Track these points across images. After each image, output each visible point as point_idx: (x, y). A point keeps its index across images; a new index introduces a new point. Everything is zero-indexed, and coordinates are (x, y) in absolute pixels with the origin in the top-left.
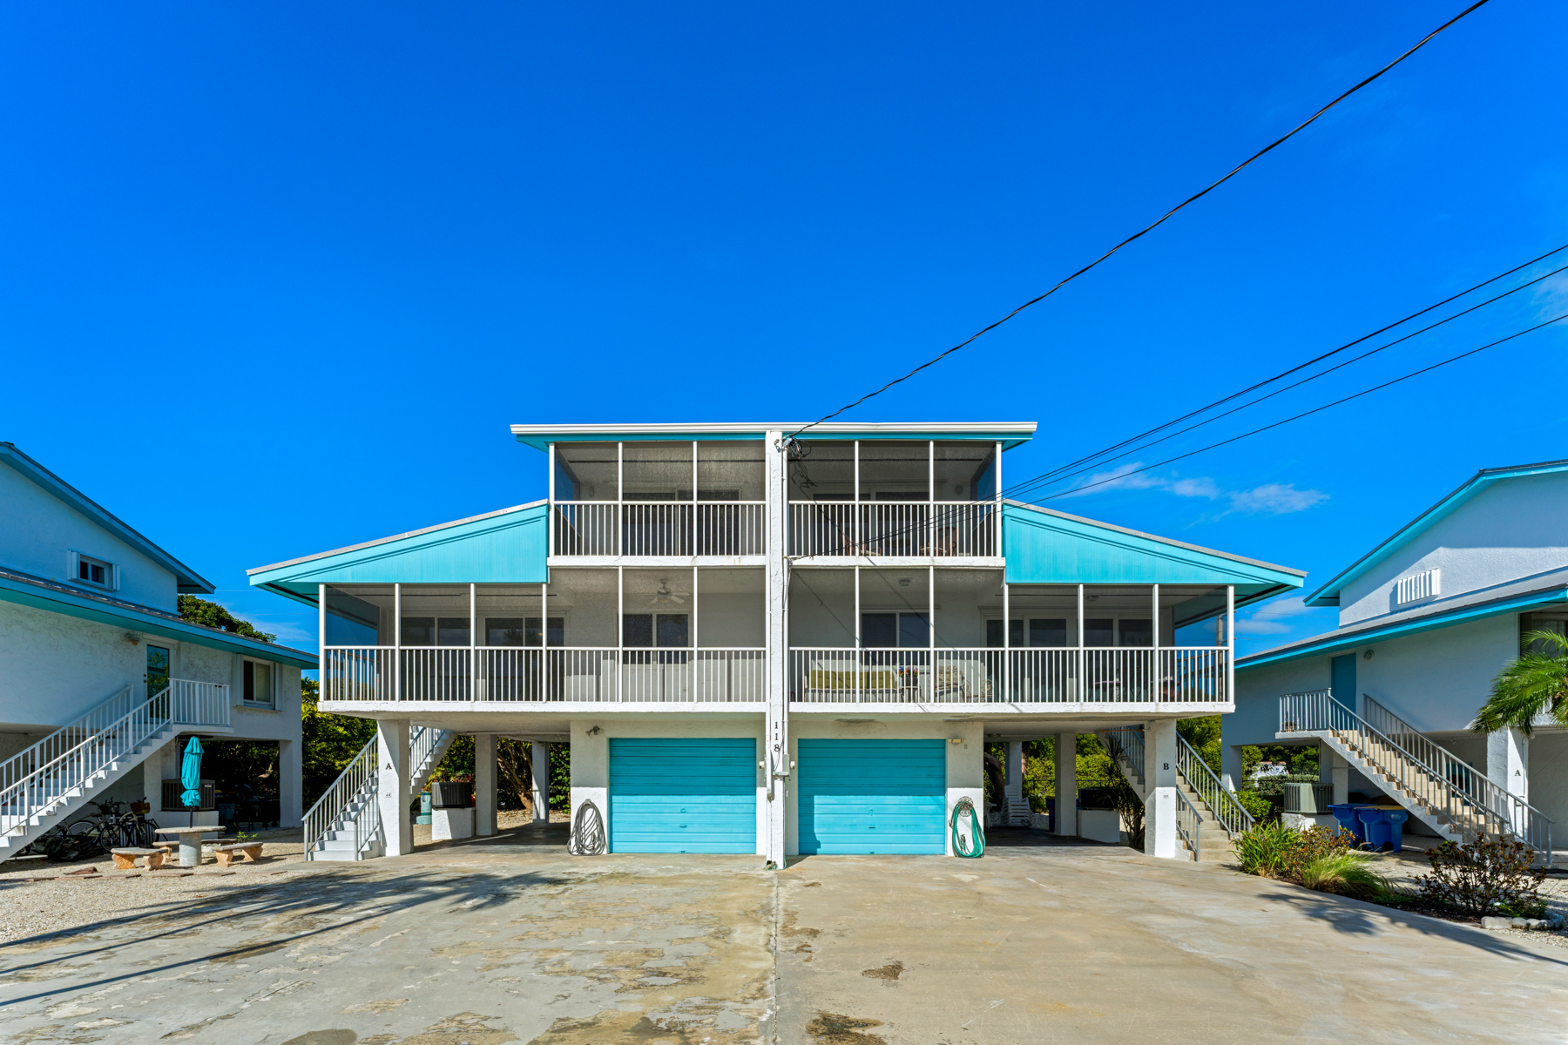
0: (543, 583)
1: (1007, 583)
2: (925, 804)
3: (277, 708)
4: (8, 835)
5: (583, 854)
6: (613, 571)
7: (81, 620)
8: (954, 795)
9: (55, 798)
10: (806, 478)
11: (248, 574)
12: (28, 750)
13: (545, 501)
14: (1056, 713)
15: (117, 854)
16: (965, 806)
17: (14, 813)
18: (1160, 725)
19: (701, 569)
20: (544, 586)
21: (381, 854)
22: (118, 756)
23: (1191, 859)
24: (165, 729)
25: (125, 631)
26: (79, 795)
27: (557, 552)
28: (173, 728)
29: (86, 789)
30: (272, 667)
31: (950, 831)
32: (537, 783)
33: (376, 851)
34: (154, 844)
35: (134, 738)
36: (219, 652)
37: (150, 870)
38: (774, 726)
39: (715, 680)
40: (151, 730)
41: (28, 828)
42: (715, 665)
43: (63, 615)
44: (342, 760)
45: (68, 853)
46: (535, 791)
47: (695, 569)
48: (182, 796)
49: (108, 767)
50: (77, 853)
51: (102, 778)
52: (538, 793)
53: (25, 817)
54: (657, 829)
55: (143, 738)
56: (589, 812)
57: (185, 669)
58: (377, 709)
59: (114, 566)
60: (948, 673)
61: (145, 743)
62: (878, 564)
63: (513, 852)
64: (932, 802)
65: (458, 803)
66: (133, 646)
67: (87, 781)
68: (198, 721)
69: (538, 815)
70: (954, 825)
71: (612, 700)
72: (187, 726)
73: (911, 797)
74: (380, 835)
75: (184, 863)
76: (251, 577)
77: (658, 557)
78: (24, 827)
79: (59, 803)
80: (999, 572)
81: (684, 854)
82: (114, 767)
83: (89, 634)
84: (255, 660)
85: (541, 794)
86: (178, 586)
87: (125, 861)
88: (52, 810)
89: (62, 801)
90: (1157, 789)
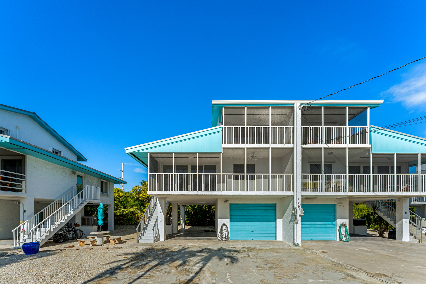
0: (221, 153)
1: (372, 153)
2: (329, 224)
3: (109, 195)
4: (45, 234)
5: (222, 240)
6: (243, 149)
7: (60, 166)
8: (339, 222)
9: (57, 222)
10: (306, 119)
11: (125, 149)
12: (47, 207)
13: (222, 126)
14: (388, 195)
15: (80, 241)
16: (344, 225)
17: (46, 227)
18: (404, 199)
19: (272, 148)
20: (221, 154)
21: (158, 240)
22: (73, 209)
23: (418, 242)
24: (85, 201)
25: (72, 170)
26: (63, 222)
27: (225, 143)
28: (87, 201)
29: (65, 220)
30: (107, 183)
31: (338, 233)
32: (182, 217)
33: (157, 240)
34: (87, 237)
35: (77, 203)
36: (95, 178)
37: (92, 246)
38: (298, 199)
39: (264, 185)
40: (81, 201)
41: (50, 232)
42: (264, 181)
43: (56, 165)
44: (116, 211)
45: (60, 240)
46: (181, 220)
47: (270, 148)
48: (98, 222)
49: (70, 213)
50: (63, 240)
51: (69, 216)
52: (182, 220)
53: (49, 229)
54: (244, 232)
55: (79, 204)
56: (224, 227)
57: (87, 183)
58: (167, 194)
59: (61, 152)
60: (339, 183)
61: (80, 205)
62: (330, 147)
63: (196, 239)
64: (331, 224)
65: (168, 224)
66: (74, 175)
67: (65, 217)
68: (92, 198)
69: (182, 227)
70: (340, 231)
71: (243, 191)
72: (90, 200)
73: (324, 222)
74: (158, 234)
75: (99, 243)
76: (126, 151)
77: (258, 144)
78: (49, 232)
79: (58, 224)
80: (368, 150)
81: (252, 241)
82: (72, 213)
83: (63, 171)
84: (103, 181)
85: (183, 221)
86: (77, 159)
87: (82, 243)
88: (56, 226)
89: (59, 224)
90: (403, 220)
